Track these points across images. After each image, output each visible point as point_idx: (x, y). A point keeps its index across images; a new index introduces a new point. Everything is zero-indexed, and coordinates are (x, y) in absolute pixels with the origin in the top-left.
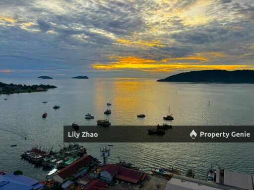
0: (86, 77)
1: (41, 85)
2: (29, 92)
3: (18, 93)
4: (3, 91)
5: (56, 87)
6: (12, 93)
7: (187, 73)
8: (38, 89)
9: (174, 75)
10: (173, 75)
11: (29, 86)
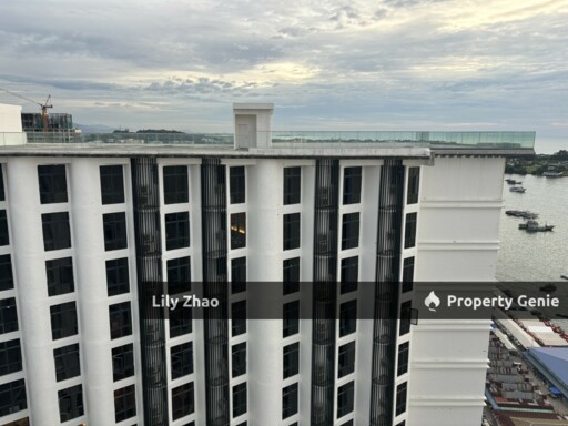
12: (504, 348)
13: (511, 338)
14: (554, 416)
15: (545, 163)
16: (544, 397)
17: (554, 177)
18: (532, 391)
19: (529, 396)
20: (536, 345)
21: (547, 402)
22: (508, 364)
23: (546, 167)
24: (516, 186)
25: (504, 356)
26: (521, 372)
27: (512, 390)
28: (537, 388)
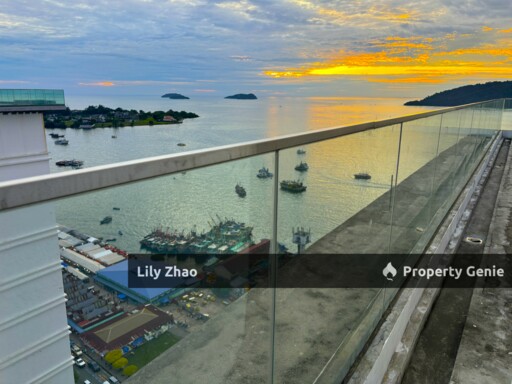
0: (252, 97)
1: (171, 111)
2: (151, 124)
3: (132, 125)
4: (107, 121)
5: (197, 116)
6: (122, 126)
7: (478, 85)
8: (165, 118)
9: (445, 92)
10: (442, 91)
11: (149, 114)
12: (78, 279)
13: (82, 269)
14: (125, 316)
15: (80, 117)
16: (116, 305)
17: (89, 129)
18: (106, 304)
19: (105, 309)
20: (102, 267)
21: (119, 307)
22: (84, 291)
23: (81, 120)
24: (60, 139)
25: (79, 287)
26: (95, 294)
27: (91, 311)
28: (109, 300)
